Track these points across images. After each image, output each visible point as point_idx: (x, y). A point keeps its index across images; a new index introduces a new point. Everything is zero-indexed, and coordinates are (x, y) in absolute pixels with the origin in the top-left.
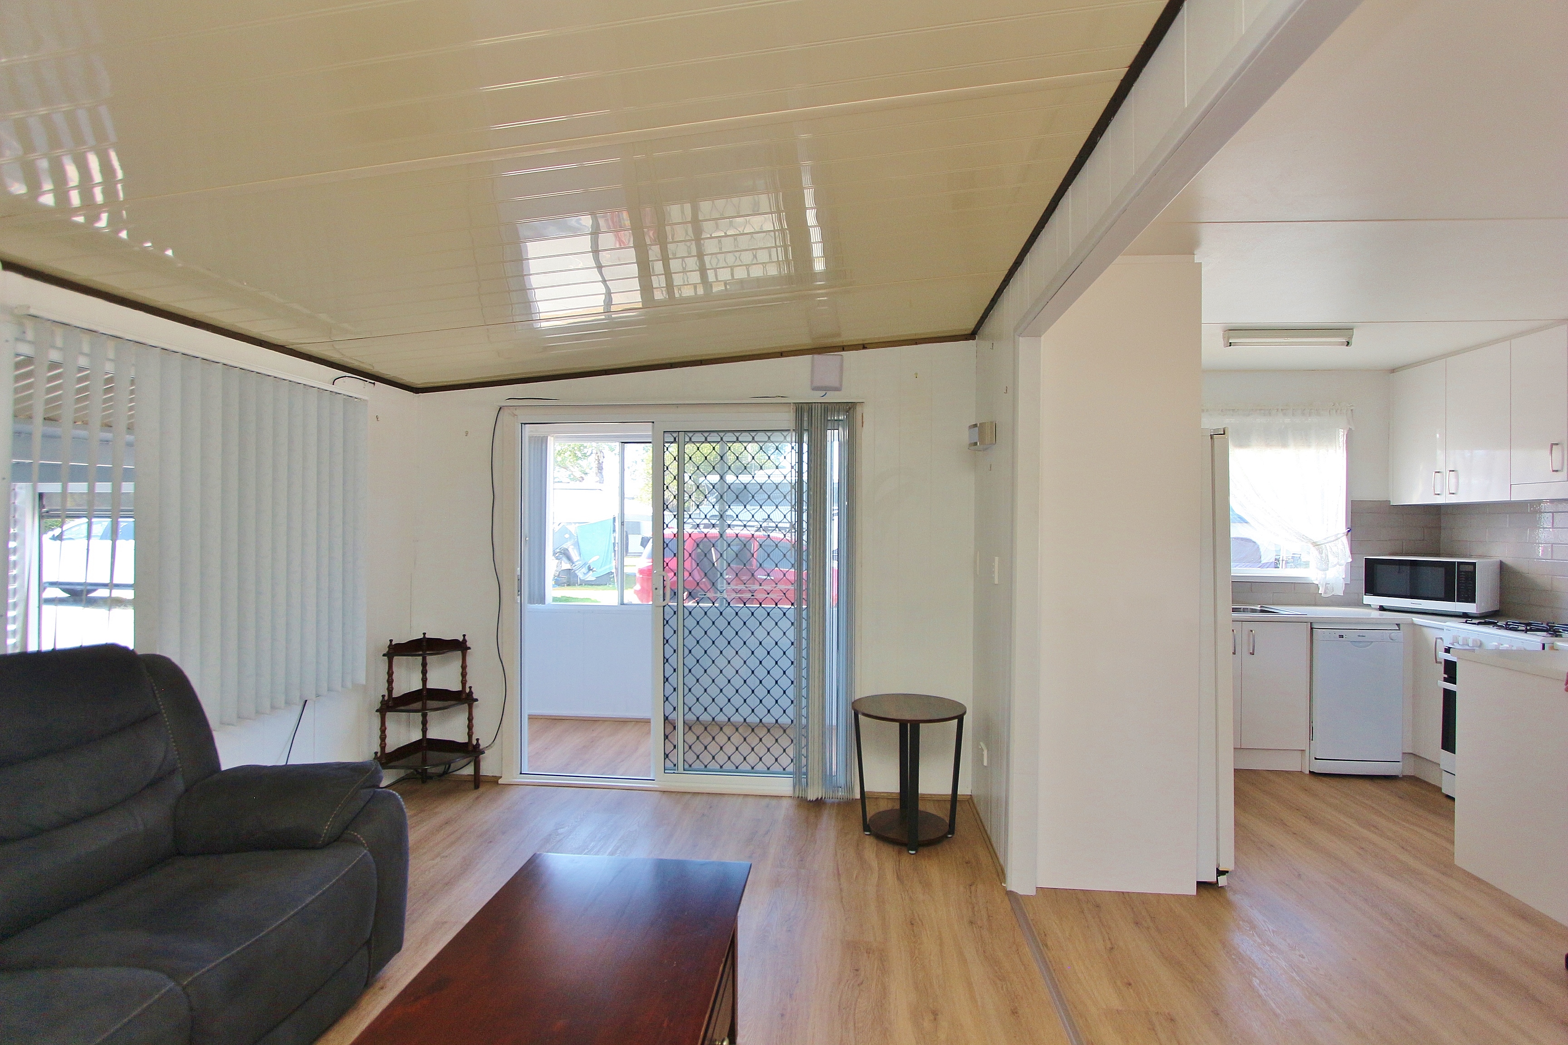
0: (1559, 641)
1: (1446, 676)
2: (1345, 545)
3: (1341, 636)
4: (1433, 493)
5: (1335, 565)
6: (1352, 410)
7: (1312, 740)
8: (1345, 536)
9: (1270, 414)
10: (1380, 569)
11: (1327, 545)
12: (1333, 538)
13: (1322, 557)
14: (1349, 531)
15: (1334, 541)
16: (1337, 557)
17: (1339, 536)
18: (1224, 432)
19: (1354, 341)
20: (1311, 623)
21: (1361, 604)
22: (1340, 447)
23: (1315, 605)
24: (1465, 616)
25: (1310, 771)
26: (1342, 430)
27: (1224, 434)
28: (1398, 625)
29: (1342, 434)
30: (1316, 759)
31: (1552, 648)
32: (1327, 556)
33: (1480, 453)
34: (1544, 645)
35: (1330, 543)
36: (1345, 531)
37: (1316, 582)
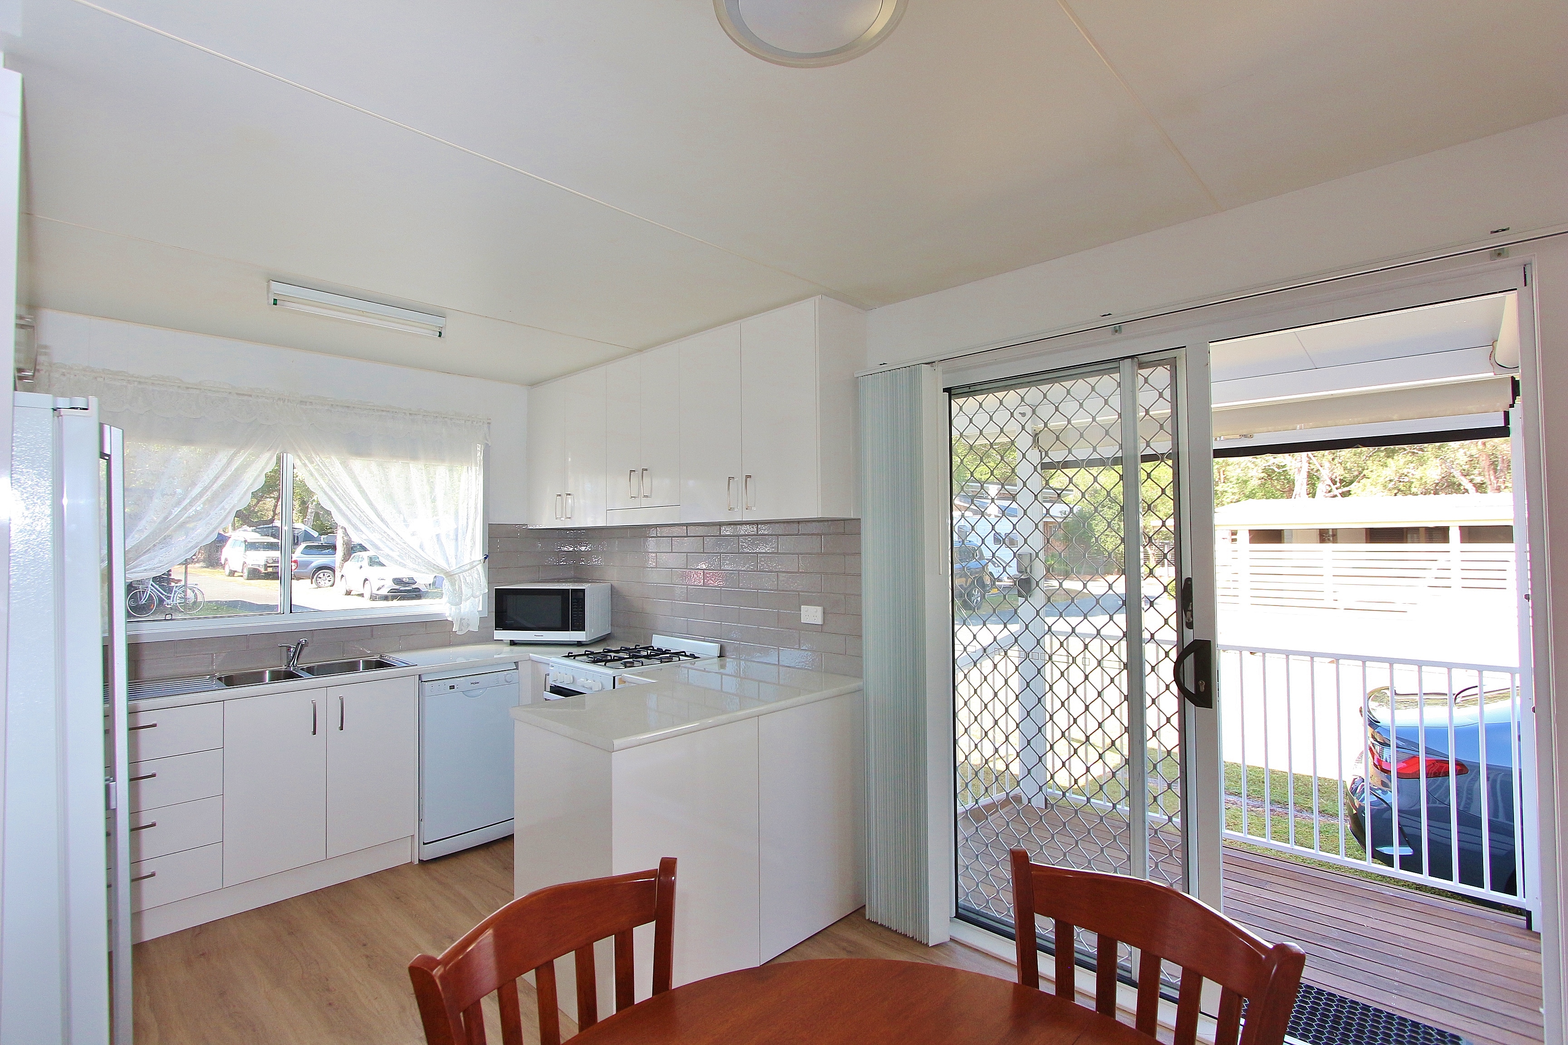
2: (482, 574)
3: (452, 687)
5: (469, 598)
7: (421, 820)
8: (481, 564)
10: (510, 600)
11: (461, 575)
12: (469, 566)
13: (454, 590)
14: (485, 558)
15: (469, 570)
16: (471, 588)
17: (475, 564)
19: (446, 332)
20: (419, 675)
21: (492, 640)
22: (475, 464)
23: (444, 645)
24: (572, 645)
25: (419, 859)
26: (479, 445)
28: (516, 663)
29: (479, 449)
30: (424, 844)
31: (623, 682)
32: (460, 587)
34: (614, 677)
35: (464, 573)
36: (482, 558)
37: (450, 619)
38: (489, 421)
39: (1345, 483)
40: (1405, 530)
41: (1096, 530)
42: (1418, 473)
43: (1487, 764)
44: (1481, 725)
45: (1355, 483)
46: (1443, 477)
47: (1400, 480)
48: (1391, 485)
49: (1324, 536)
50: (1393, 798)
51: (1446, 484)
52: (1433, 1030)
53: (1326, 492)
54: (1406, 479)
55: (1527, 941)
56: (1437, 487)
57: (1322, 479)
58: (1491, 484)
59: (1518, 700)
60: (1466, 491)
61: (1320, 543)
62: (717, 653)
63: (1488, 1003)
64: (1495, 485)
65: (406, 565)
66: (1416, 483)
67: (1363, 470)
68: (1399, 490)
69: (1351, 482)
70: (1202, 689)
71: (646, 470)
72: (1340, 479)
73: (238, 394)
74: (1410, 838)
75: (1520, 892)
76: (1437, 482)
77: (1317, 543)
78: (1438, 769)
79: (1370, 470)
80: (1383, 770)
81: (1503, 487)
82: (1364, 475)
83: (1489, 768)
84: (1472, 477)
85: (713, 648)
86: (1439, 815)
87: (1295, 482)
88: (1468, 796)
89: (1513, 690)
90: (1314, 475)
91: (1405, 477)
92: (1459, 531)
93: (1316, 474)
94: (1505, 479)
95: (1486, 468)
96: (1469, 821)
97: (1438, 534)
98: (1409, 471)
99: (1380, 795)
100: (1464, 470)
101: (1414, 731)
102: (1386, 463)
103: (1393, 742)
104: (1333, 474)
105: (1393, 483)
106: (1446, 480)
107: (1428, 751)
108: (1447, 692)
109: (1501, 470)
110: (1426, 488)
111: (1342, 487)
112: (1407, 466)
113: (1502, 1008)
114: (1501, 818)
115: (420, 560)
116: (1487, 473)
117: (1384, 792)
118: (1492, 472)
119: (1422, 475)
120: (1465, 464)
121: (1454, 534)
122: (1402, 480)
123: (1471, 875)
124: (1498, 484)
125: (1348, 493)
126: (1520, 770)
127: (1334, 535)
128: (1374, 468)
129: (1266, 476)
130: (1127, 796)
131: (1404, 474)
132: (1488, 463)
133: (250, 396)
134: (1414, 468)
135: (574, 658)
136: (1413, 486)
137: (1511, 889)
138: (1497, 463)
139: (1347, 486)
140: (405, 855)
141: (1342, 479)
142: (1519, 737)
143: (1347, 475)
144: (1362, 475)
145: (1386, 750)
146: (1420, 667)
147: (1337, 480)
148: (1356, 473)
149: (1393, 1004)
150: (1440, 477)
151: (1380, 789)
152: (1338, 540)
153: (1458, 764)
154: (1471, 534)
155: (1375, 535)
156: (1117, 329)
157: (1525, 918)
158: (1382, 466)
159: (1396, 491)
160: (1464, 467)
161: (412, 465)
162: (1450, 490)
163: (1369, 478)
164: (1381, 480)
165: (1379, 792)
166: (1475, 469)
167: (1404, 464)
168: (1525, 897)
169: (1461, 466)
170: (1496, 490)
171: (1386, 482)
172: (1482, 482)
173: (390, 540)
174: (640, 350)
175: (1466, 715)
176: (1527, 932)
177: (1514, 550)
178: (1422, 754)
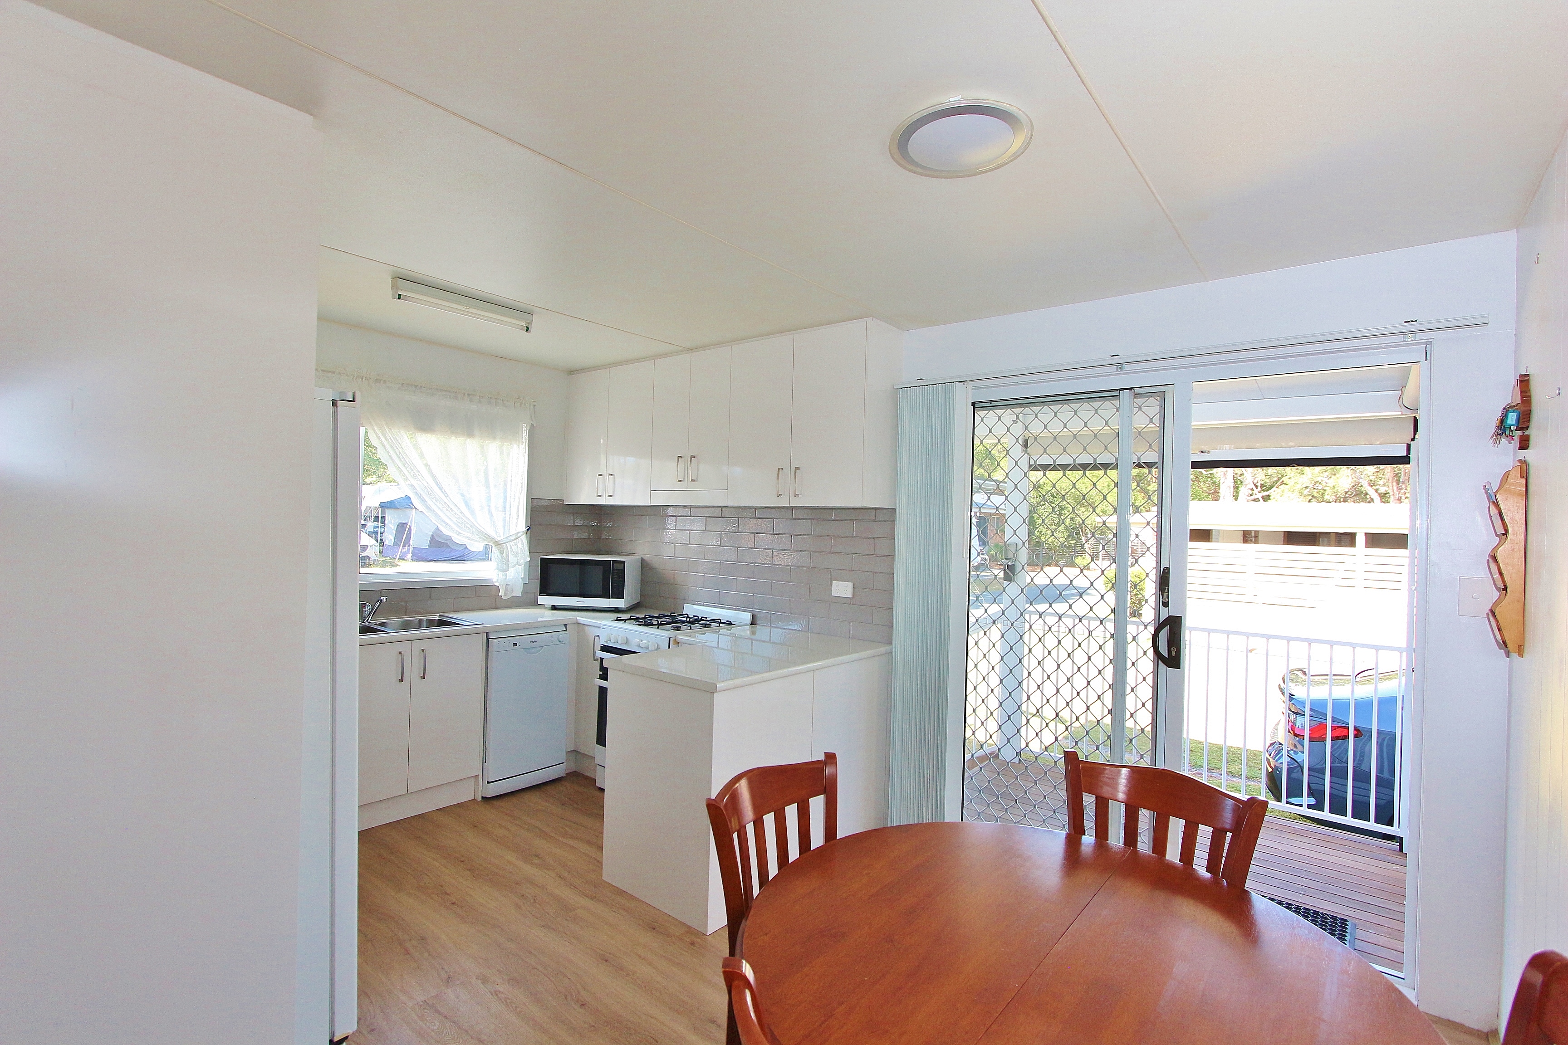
0: (680, 634)
1: (601, 673)
2: (525, 543)
3: (515, 645)
4: (596, 495)
5: (515, 565)
6: (535, 406)
7: (485, 762)
8: (525, 535)
9: (456, 398)
10: (553, 568)
11: (507, 544)
12: (514, 537)
13: (502, 557)
14: (528, 530)
15: (514, 540)
16: (516, 556)
17: (519, 535)
18: (354, 399)
19: (533, 328)
20: (487, 633)
21: (535, 604)
22: (523, 443)
23: (496, 608)
24: (617, 610)
25: (482, 797)
26: (525, 425)
27: (354, 401)
28: (565, 625)
29: (525, 429)
30: (487, 782)
31: (678, 643)
32: (508, 555)
33: (631, 460)
34: (670, 638)
35: (510, 543)
36: (525, 529)
37: (497, 584)
38: (535, 403)
39: (1265, 487)
40: (1318, 534)
41: (1038, 523)
42: (1331, 482)
43: (1377, 730)
44: (1375, 698)
45: (1274, 488)
46: (1353, 486)
47: (1315, 487)
48: (1306, 492)
49: (1247, 537)
50: (1305, 759)
51: (1354, 493)
52: (1329, 916)
53: (1248, 496)
54: (1320, 487)
55: (1398, 858)
56: (1347, 496)
57: (1245, 483)
58: (1394, 495)
59: (1403, 680)
60: (1372, 500)
61: (1244, 543)
62: (749, 622)
63: (1369, 899)
64: (1397, 496)
65: (461, 534)
66: (1329, 491)
67: (1283, 476)
68: (1313, 496)
69: (1271, 488)
70: (1174, 654)
71: (694, 457)
72: (1261, 484)
73: (323, 371)
74: (1316, 793)
75: (1396, 824)
76: (1347, 490)
77: (1241, 543)
78: (1340, 737)
79: (1288, 477)
80: (1296, 735)
81: (1403, 498)
82: (1283, 481)
83: (1379, 732)
84: (1377, 487)
85: (747, 617)
86: (1339, 773)
87: (1221, 484)
88: (1361, 756)
89: (1400, 673)
90: (1237, 479)
91: (1320, 485)
92: (1364, 537)
93: (1239, 478)
94: (1405, 491)
95: (1390, 480)
96: (1361, 777)
97: (1346, 539)
98: (1323, 479)
99: (1292, 755)
100: (1371, 481)
101: (1324, 703)
102: (1303, 471)
103: (1308, 713)
104: (1254, 479)
105: (1308, 490)
106: (1355, 489)
107: (1334, 719)
108: (1351, 674)
109: (1403, 483)
110: (1338, 496)
111: (1262, 492)
112: (1322, 475)
113: (1377, 902)
114: (1386, 775)
115: (474, 529)
116: (1390, 485)
117: (1296, 753)
118: (1395, 484)
119: (1334, 484)
120: (1372, 474)
121: (1360, 540)
122: (1316, 488)
123: (1361, 812)
124: (1400, 495)
125: (1266, 498)
126: (1402, 734)
127: (1256, 537)
128: (1292, 475)
129: (1194, 478)
130: (1108, 739)
131: (1318, 482)
132: (1392, 475)
133: (334, 373)
134: (1328, 477)
135: (625, 622)
136: (1326, 494)
137: (1390, 823)
138: (1400, 475)
139: (1267, 491)
140: (466, 794)
141: (1263, 484)
142: (1403, 708)
143: (1267, 481)
144: (1281, 481)
145: (1299, 718)
146: (1332, 646)
147: (1259, 484)
148: (1276, 479)
149: (1300, 900)
150: (1351, 486)
151: (1293, 750)
152: (1260, 542)
153: (1356, 729)
154: (1375, 540)
155: (1293, 538)
156: (1120, 366)
157: (1398, 844)
158: (1299, 473)
159: (1310, 497)
160: (1371, 478)
161: (469, 441)
162: (1358, 498)
163: (1287, 485)
164: (1299, 487)
165: (1292, 752)
166: (1381, 480)
167: (1319, 473)
168: (1399, 828)
169: (1369, 477)
170: (1398, 500)
171: (1302, 489)
172: (1386, 492)
173: (449, 510)
174: (691, 350)
175: (1364, 691)
176: (1400, 853)
177: (1408, 556)
178: (1329, 721)
